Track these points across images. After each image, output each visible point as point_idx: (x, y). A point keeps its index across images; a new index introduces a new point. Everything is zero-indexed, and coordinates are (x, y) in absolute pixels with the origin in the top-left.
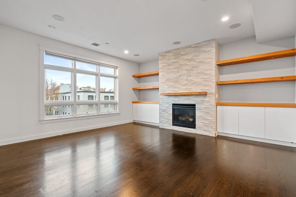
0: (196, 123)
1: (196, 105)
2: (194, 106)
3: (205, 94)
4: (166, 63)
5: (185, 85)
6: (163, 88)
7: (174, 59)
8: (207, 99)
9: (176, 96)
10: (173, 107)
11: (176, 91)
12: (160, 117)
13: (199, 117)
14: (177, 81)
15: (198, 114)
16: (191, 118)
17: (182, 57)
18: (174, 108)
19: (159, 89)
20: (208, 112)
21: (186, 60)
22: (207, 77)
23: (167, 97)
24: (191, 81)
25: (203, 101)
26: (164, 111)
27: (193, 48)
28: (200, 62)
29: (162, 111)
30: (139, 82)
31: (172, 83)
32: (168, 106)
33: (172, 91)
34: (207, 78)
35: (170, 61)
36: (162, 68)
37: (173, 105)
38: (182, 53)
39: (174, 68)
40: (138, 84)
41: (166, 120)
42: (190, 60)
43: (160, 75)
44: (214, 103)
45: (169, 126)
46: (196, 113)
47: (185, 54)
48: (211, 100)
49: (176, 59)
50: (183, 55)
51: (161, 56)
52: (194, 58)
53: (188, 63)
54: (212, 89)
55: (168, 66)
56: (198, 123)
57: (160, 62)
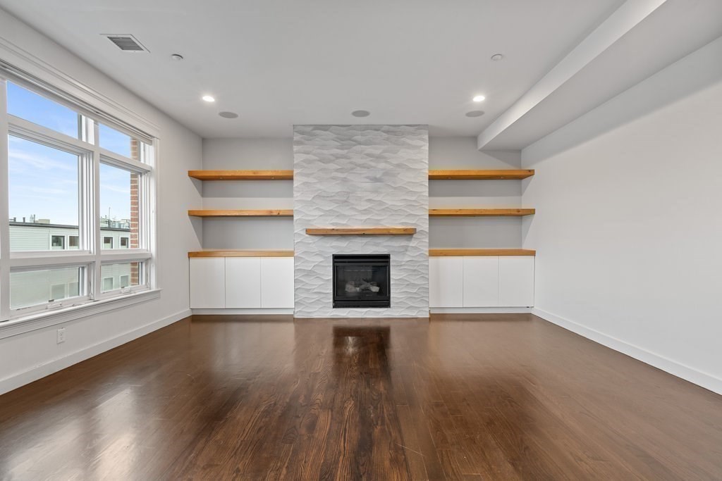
0: (392, 296)
1: (391, 256)
2: (385, 258)
3: (408, 234)
4: (314, 155)
5: (366, 211)
6: (307, 215)
7: (338, 148)
8: (413, 243)
9: (342, 235)
10: (334, 262)
11: (343, 225)
12: (296, 290)
13: (397, 282)
14: (346, 201)
15: (395, 274)
16: (373, 285)
17: (358, 148)
18: (336, 264)
19: (295, 218)
20: (415, 270)
21: (369, 155)
22: (414, 198)
23: (316, 239)
24: (381, 203)
25: (406, 248)
26: (309, 273)
27: (384, 132)
28: (399, 166)
29: (302, 274)
30: (203, 193)
31: (333, 206)
32: (321, 262)
33: (333, 224)
34: (414, 201)
35: (325, 152)
36: (304, 164)
37: (336, 257)
38: (358, 138)
39: (337, 170)
40: (202, 199)
41: (315, 296)
42: (378, 158)
43: (297, 182)
44: (426, 250)
45: (325, 310)
46: (391, 273)
47: (367, 143)
48: (421, 244)
49: (342, 149)
50: (360, 143)
51: (302, 133)
52: (386, 155)
53: (373, 164)
54: (424, 225)
55: (320, 163)
56: (395, 293)
57: (296, 148)
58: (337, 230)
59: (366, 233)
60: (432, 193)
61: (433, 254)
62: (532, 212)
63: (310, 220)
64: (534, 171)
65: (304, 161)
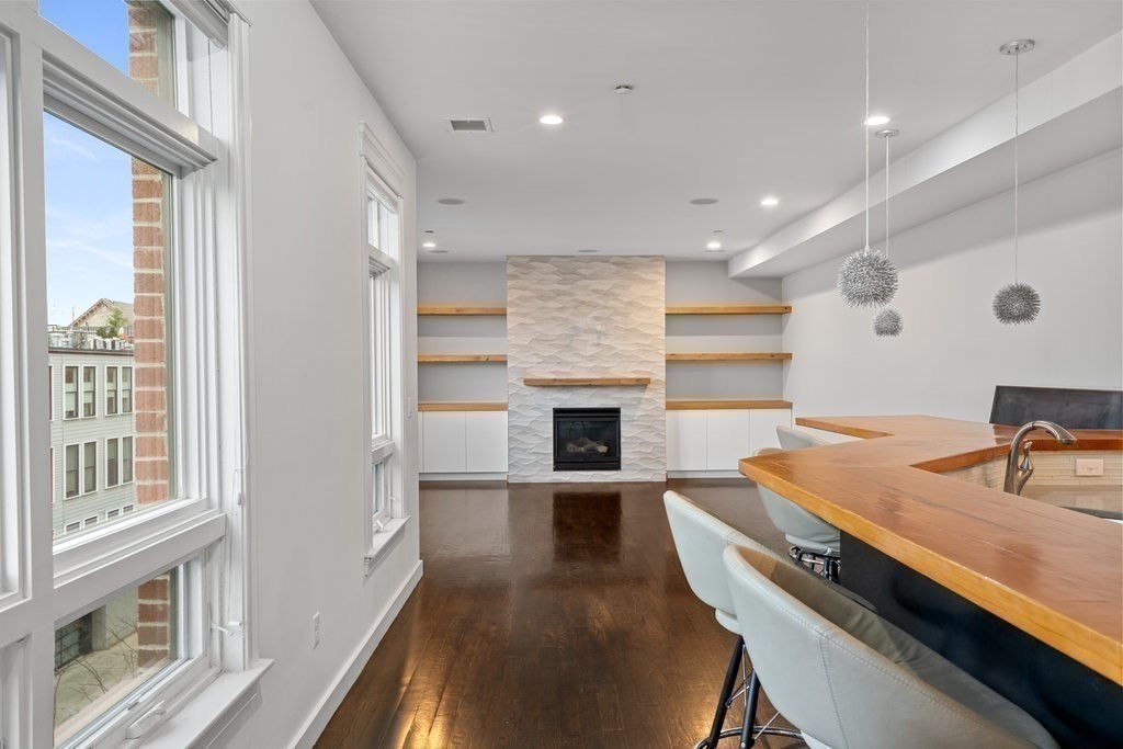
0: (622, 456)
1: (622, 410)
2: (615, 412)
3: (642, 384)
4: (532, 291)
5: (592, 358)
6: (523, 362)
7: (559, 283)
8: (647, 395)
9: (565, 387)
10: (555, 417)
11: (566, 373)
12: (509, 450)
13: (629, 440)
14: (567, 346)
15: (626, 431)
16: (599, 444)
17: (584, 282)
18: (557, 420)
19: (509, 365)
20: (649, 427)
21: (595, 291)
22: (647, 343)
23: (534, 390)
24: (609, 347)
25: (639, 401)
26: (525, 431)
27: (613, 264)
28: (630, 303)
29: (516, 433)
31: (553, 352)
32: (540, 417)
33: (553, 373)
34: (648, 345)
35: (545, 288)
36: (518, 302)
37: (557, 412)
38: (583, 271)
39: (558, 309)
41: (534, 457)
42: (606, 294)
43: (511, 322)
44: (662, 402)
45: (544, 473)
46: (622, 429)
47: (594, 277)
48: (656, 397)
49: (564, 284)
50: (585, 277)
51: (517, 265)
52: (617, 291)
53: (601, 302)
54: (658, 372)
55: (540, 302)
56: (626, 454)
57: (509, 283)
58: (560, 380)
59: (594, 383)
60: (668, 332)
61: (671, 406)
62: (789, 356)
63: (525, 368)
64: (790, 308)
65: (520, 298)
